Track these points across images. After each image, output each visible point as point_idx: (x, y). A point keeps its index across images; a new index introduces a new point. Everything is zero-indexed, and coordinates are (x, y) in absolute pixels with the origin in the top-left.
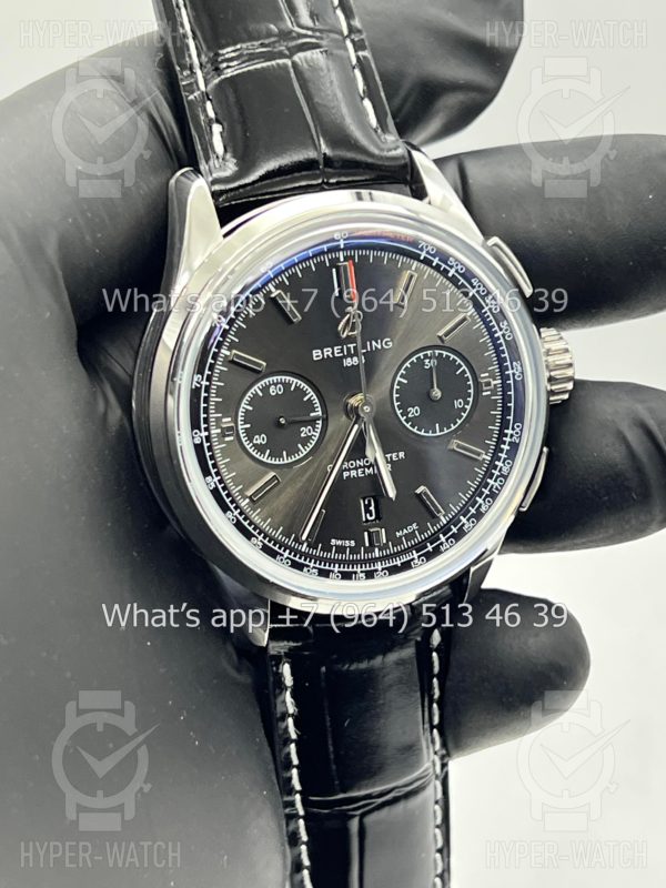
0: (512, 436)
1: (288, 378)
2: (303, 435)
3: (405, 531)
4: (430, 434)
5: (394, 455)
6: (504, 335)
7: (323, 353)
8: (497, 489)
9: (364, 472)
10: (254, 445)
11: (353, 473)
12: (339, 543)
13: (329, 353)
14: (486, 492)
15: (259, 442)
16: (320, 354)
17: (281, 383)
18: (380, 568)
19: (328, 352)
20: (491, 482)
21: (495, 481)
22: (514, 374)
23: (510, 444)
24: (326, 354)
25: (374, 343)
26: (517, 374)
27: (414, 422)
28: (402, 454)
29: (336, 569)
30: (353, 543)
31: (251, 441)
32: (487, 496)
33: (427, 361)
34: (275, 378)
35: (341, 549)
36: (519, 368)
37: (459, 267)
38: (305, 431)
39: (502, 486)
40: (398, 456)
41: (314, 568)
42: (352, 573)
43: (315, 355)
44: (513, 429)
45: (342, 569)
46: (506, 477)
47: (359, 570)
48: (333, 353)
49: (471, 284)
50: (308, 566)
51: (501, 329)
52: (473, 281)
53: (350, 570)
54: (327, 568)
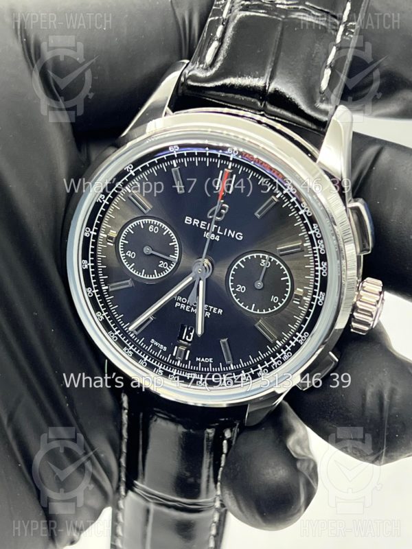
0: (300, 338)
1: (164, 225)
2: (160, 266)
3: (203, 360)
4: (246, 308)
5: (215, 309)
6: (322, 271)
7: (193, 221)
8: (274, 366)
9: (190, 309)
10: (126, 256)
11: (183, 306)
12: (156, 344)
13: (197, 224)
14: (267, 365)
15: (129, 255)
16: (191, 221)
17: (158, 226)
18: (175, 373)
19: (196, 222)
20: (273, 360)
21: (276, 361)
22: (318, 300)
23: (297, 343)
24: (194, 222)
25: (230, 231)
26: (320, 301)
27: (239, 295)
28: (220, 311)
29: (146, 359)
30: (165, 349)
31: (125, 253)
32: (266, 367)
33: (263, 261)
34: (156, 221)
35: (156, 348)
36: (323, 298)
37: (308, 211)
38: (162, 264)
39: (278, 366)
40: (217, 311)
41: (131, 350)
42: (155, 367)
43: (186, 220)
44: (303, 335)
45: (149, 361)
46: (283, 362)
47: (160, 367)
48: (199, 224)
49: (312, 227)
50: (128, 347)
51: (321, 266)
52: (314, 225)
53: (155, 364)
54: (140, 354)
